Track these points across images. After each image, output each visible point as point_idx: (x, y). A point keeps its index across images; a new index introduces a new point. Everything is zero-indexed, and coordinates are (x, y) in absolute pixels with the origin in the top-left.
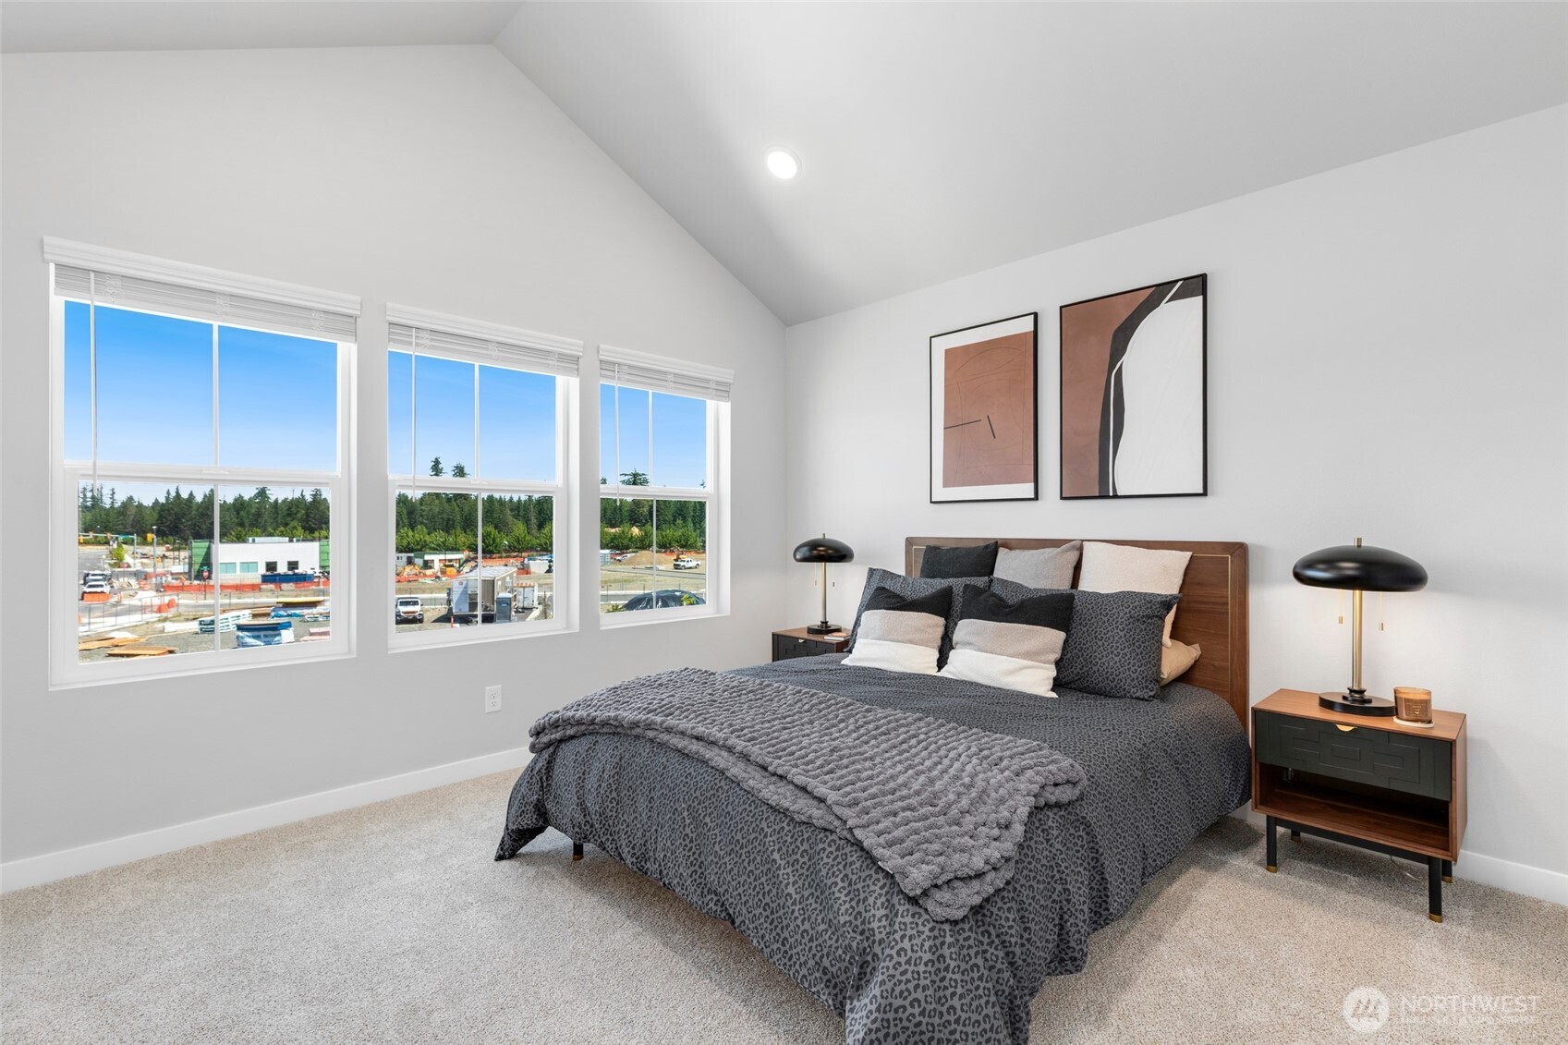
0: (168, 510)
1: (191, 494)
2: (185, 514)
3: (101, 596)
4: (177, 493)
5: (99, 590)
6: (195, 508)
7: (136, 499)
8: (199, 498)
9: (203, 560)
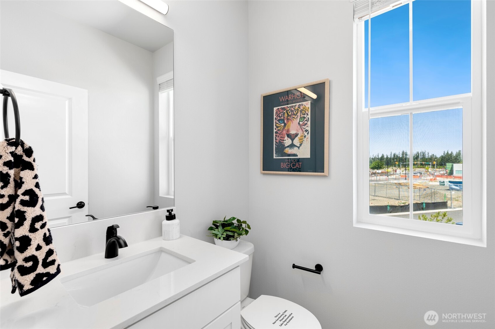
0: (444, 158)
1: (452, 152)
2: (450, 159)
3: (417, 176)
4: (448, 152)
5: (417, 175)
6: (453, 157)
7: (435, 155)
8: (454, 154)
9: (451, 169)
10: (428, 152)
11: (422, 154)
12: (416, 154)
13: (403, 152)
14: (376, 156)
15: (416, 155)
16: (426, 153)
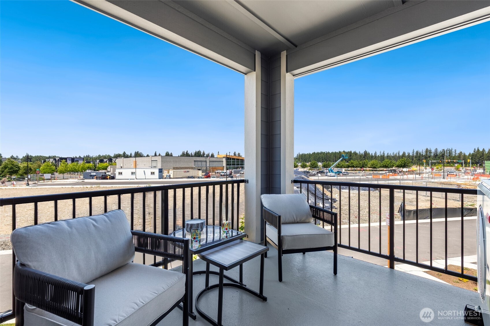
10: (455, 150)
11: (448, 152)
12: (441, 151)
13: (427, 149)
14: (396, 154)
15: (442, 153)
16: (453, 151)
